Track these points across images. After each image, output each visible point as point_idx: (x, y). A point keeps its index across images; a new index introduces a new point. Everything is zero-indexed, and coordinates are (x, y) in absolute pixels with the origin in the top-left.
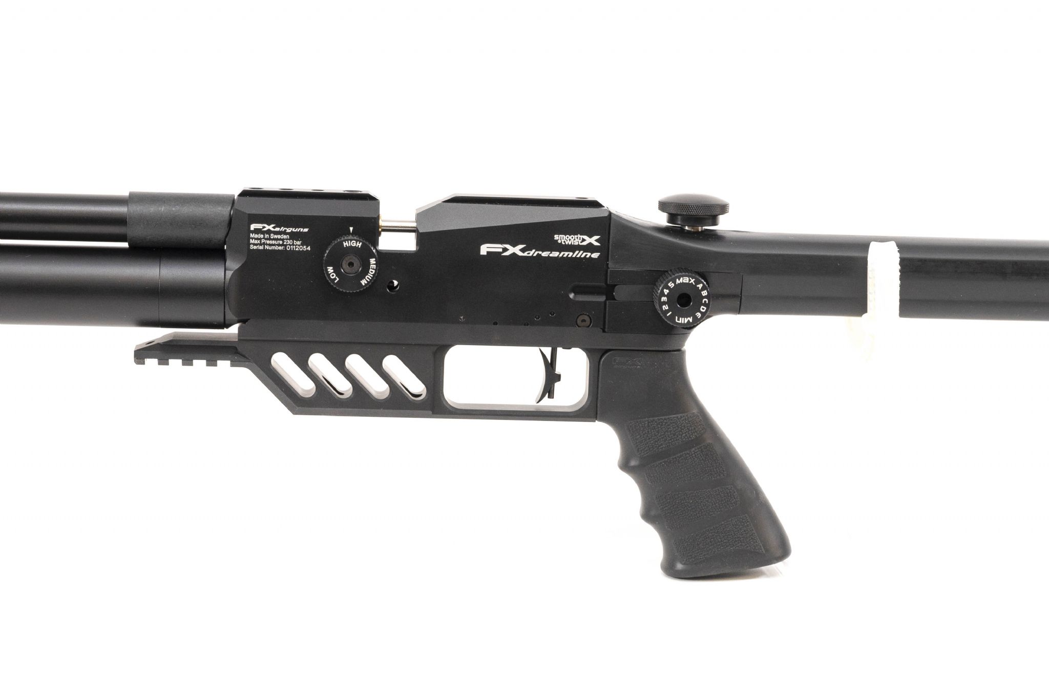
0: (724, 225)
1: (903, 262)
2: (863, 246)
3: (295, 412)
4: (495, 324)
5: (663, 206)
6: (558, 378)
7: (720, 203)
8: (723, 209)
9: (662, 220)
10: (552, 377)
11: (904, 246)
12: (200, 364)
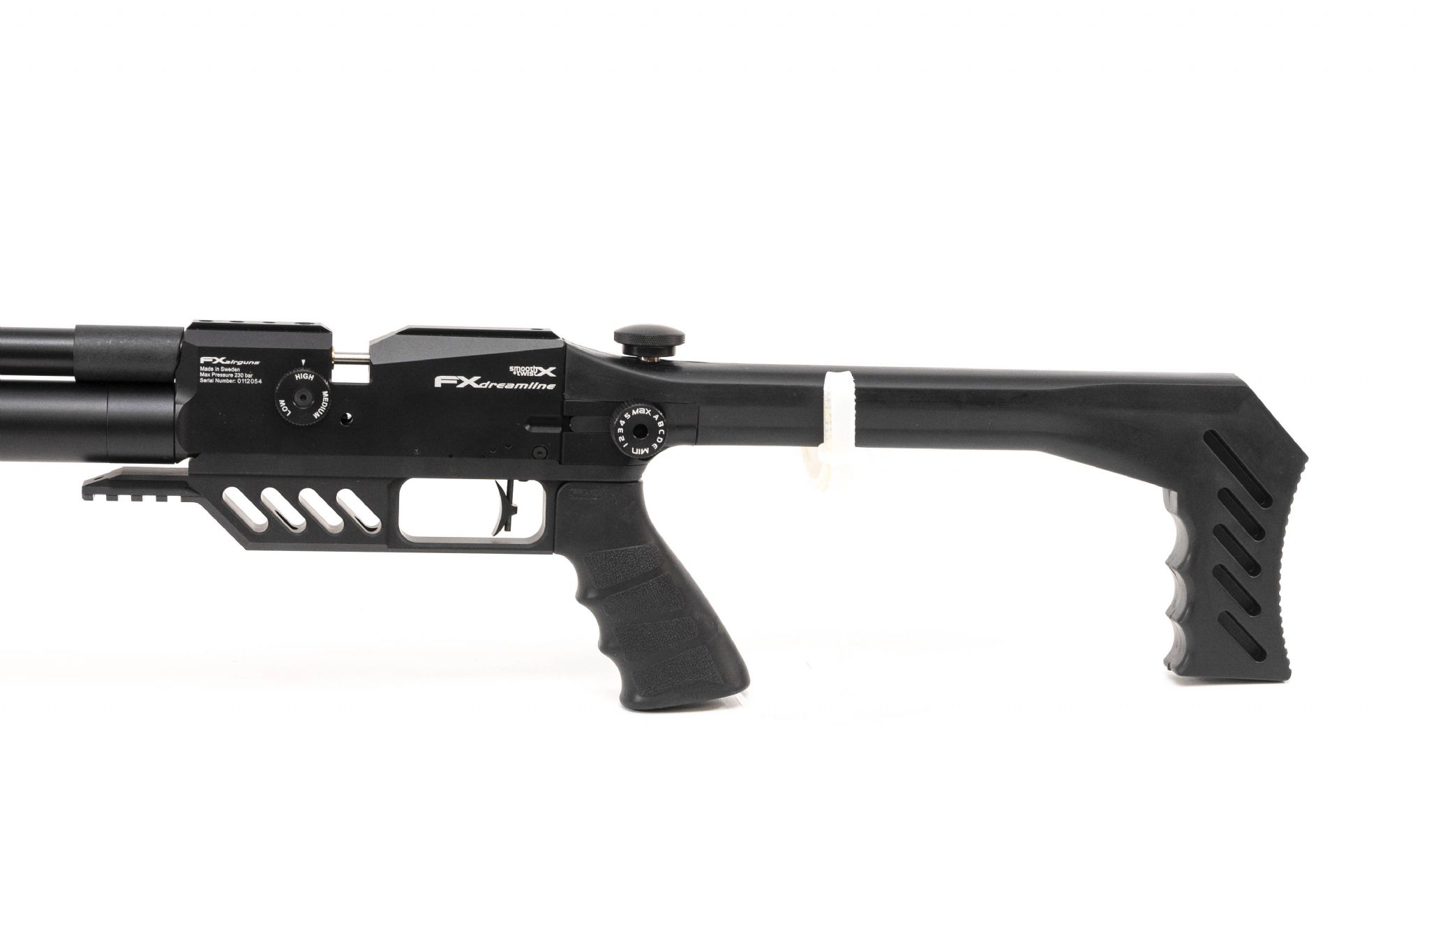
0: (681, 355)
1: (859, 392)
2: (818, 375)
3: (247, 548)
4: (451, 456)
5: (619, 337)
6: (515, 510)
7: (675, 334)
8: (679, 339)
9: (617, 350)
10: (508, 510)
11: (860, 376)
12: (149, 500)
